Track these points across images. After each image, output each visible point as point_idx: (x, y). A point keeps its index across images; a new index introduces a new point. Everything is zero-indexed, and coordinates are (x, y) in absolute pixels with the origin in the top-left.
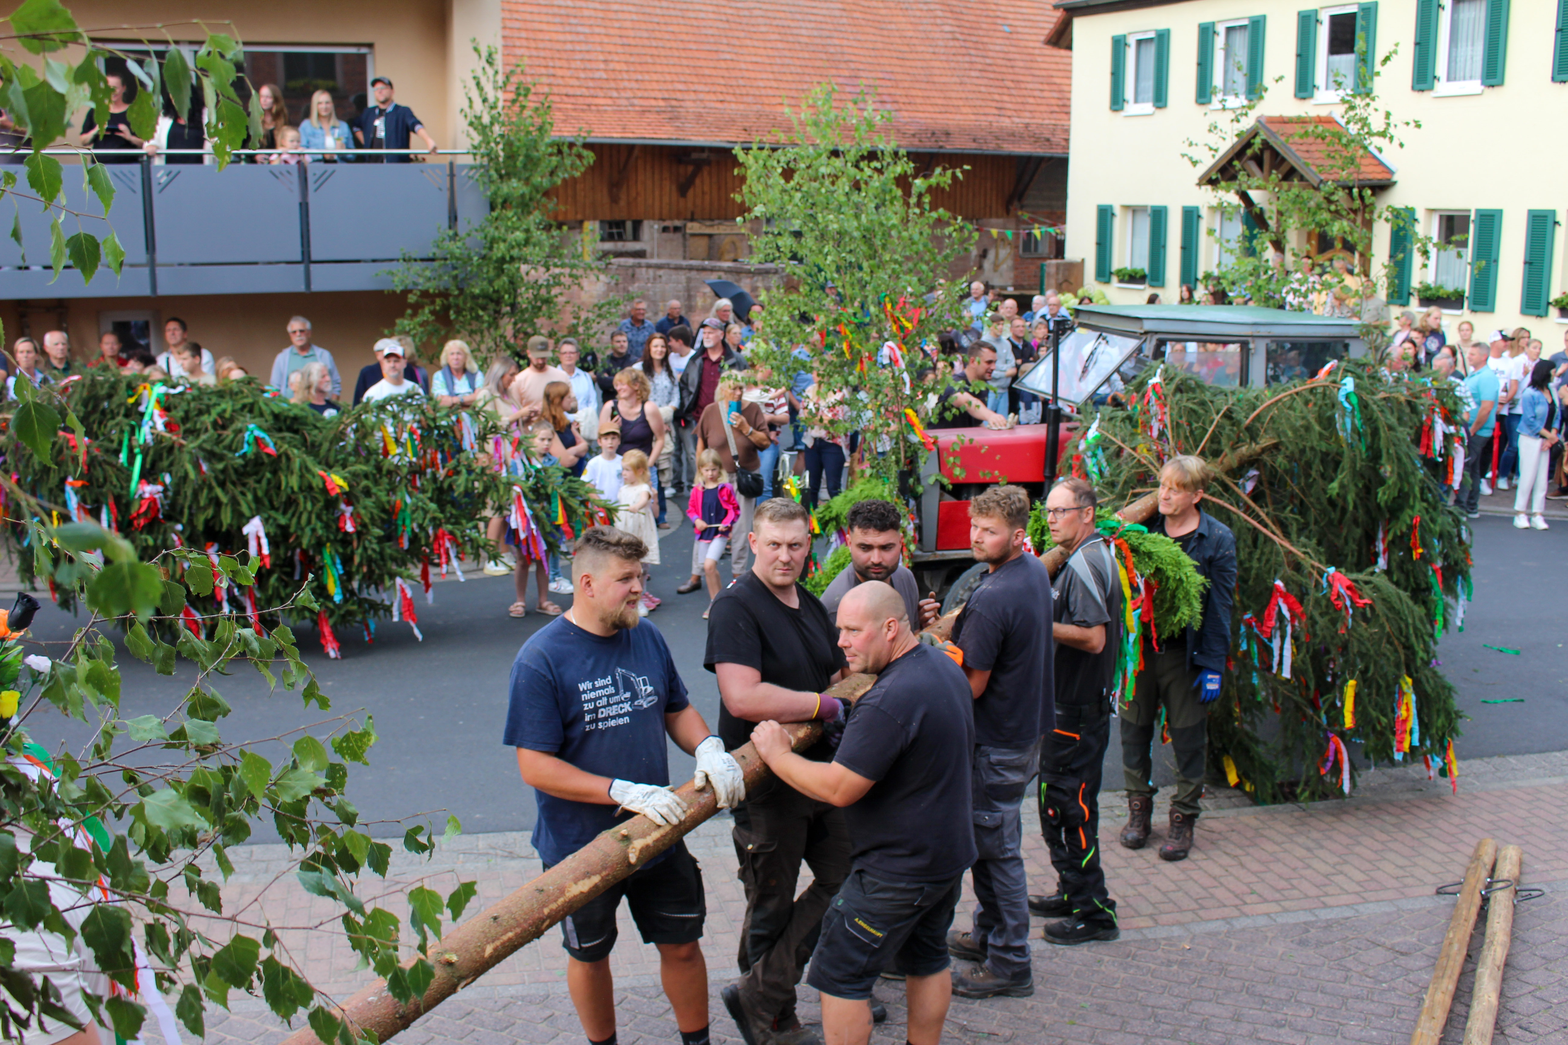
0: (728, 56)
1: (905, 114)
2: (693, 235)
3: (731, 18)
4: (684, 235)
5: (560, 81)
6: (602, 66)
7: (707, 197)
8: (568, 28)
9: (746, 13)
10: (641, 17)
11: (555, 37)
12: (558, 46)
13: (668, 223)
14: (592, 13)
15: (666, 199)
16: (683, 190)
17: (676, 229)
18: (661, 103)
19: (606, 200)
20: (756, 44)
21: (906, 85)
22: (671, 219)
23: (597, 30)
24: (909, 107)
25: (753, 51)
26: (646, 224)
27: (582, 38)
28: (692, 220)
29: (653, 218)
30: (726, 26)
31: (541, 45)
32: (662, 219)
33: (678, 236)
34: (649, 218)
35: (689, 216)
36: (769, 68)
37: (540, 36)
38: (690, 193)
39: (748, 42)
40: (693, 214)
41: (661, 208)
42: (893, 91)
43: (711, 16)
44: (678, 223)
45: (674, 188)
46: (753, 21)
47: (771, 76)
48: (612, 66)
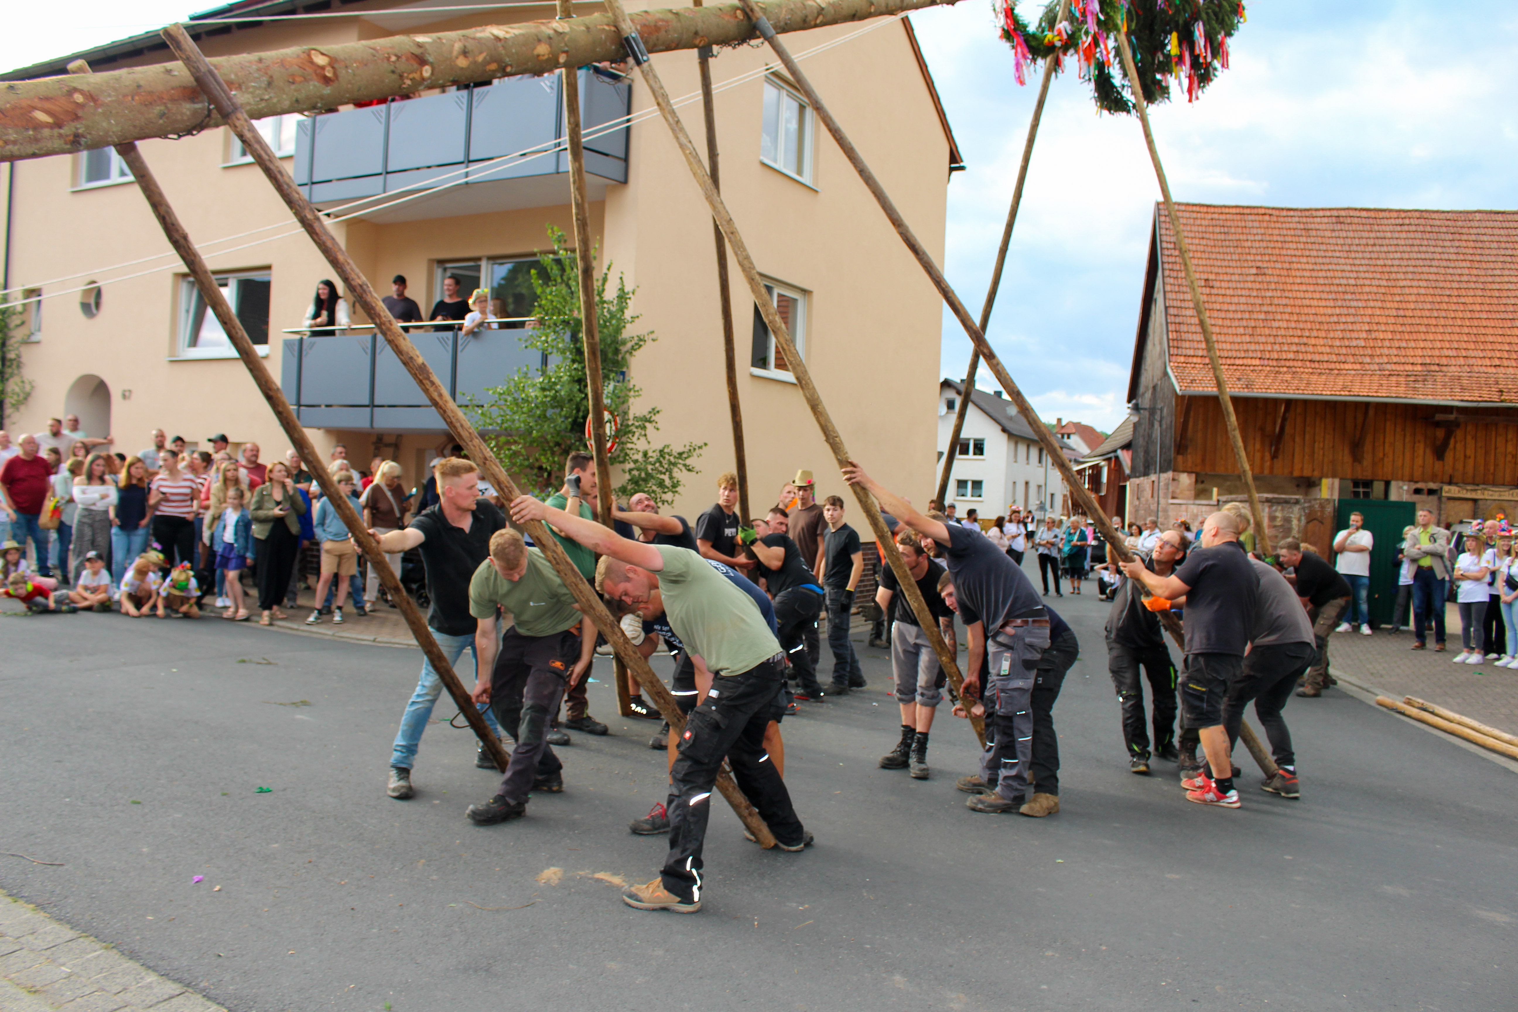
2: (1450, 499)
4: (1440, 498)
5: (1311, 349)
6: (1364, 335)
7: (1471, 462)
8: (1339, 303)
10: (1431, 291)
11: (1321, 311)
12: (1323, 319)
13: (1419, 485)
14: (1374, 289)
15: (1419, 461)
16: (1440, 453)
17: (1431, 492)
18: (1419, 368)
19: (1348, 458)
22: (1424, 481)
23: (1371, 304)
26: (1393, 484)
27: (1352, 311)
28: (1450, 483)
29: (1402, 480)
31: (1303, 318)
32: (1412, 480)
33: (1434, 498)
34: (1397, 479)
35: (1446, 478)
37: (1306, 310)
38: (1449, 455)
40: (1451, 477)
41: (1412, 469)
44: (1432, 486)
45: (1428, 451)
48: (1374, 335)
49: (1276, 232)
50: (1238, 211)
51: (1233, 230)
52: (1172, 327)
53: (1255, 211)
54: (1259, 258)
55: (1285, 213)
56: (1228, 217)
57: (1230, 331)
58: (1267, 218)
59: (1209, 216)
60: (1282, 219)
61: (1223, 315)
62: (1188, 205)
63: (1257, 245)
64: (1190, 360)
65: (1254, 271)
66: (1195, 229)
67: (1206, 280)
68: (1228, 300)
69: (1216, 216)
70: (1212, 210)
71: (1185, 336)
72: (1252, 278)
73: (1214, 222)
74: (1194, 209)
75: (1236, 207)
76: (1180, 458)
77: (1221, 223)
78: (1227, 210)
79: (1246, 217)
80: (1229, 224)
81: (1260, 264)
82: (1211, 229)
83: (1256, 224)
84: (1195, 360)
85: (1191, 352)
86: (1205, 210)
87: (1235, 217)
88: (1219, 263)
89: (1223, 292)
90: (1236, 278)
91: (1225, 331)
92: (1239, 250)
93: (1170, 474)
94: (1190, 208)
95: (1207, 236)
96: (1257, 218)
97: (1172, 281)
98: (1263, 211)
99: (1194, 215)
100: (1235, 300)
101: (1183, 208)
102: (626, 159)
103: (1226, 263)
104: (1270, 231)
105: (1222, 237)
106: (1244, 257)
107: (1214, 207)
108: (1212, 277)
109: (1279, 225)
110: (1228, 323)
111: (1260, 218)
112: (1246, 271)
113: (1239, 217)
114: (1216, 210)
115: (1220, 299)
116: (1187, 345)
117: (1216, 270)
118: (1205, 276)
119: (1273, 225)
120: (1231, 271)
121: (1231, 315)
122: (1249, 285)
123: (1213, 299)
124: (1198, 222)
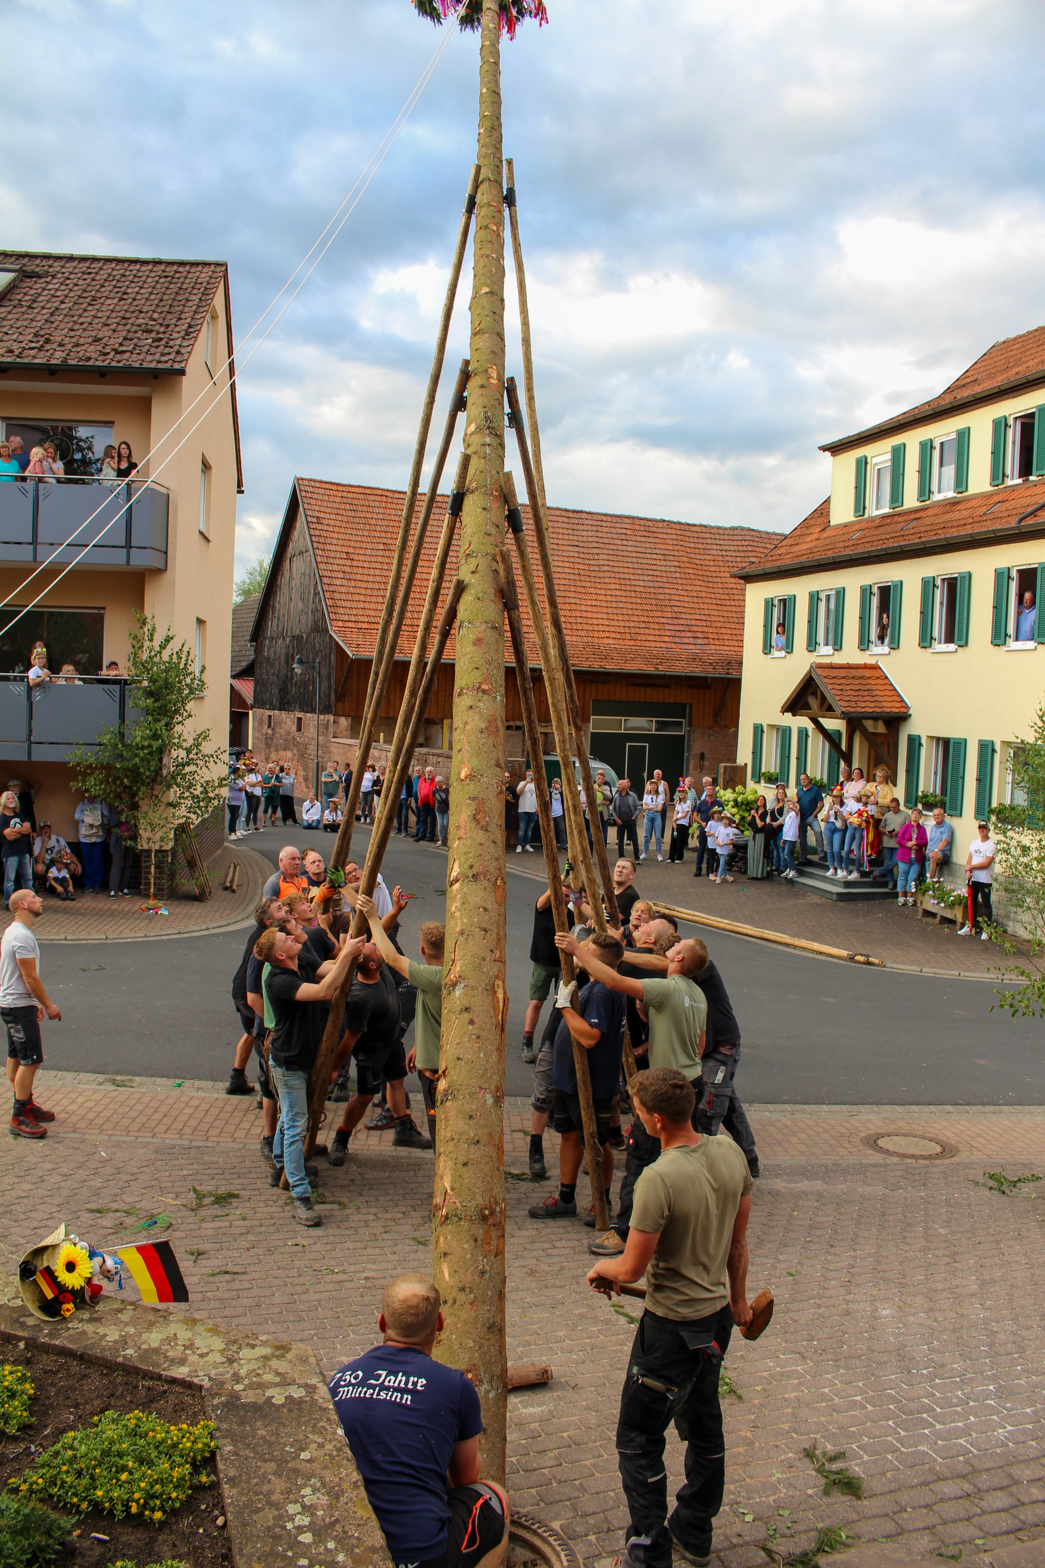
0: (573, 601)
1: (713, 647)
3: (582, 572)
4: (523, 733)
9: (596, 568)
13: (510, 724)
17: (518, 729)
20: (598, 591)
21: (719, 625)
22: (514, 720)
24: (717, 642)
25: (594, 597)
30: (577, 578)
33: (519, 733)
36: (605, 610)
39: (593, 591)
42: (706, 629)
43: (566, 570)
44: (518, 724)
46: (601, 575)
47: (605, 616)
49: (393, 512)
50: (361, 490)
51: (360, 508)
52: (328, 595)
53: (375, 492)
54: (383, 535)
55: (397, 495)
56: (355, 495)
57: (372, 599)
58: (384, 499)
59: (340, 494)
60: (395, 501)
61: (364, 585)
62: (321, 482)
63: (380, 523)
64: (347, 624)
65: (382, 547)
66: (331, 505)
67: (347, 553)
68: (366, 571)
69: (345, 494)
70: (341, 488)
71: (339, 603)
72: (381, 553)
73: (345, 500)
74: (327, 486)
75: (359, 487)
76: (340, 705)
77: (350, 501)
78: (352, 490)
79: (368, 497)
80: (356, 502)
81: (385, 541)
82: (343, 506)
83: (377, 504)
84: (350, 625)
85: (346, 618)
86: (335, 488)
87: (360, 496)
88: (354, 538)
89: (361, 564)
90: (368, 552)
91: (368, 599)
92: (368, 527)
93: (331, 718)
94: (324, 486)
95: (341, 512)
96: (377, 498)
97: (320, 552)
98: (380, 493)
99: (328, 492)
100: (372, 572)
101: (318, 485)
102: (166, 553)
103: (359, 539)
104: (388, 512)
105: (352, 514)
106: (372, 534)
107: (343, 485)
108: (351, 550)
109: (394, 506)
110: (369, 592)
111: (379, 498)
112: (376, 546)
113: (362, 497)
114: (344, 489)
115: (360, 571)
116: (342, 611)
117: (353, 544)
118: (345, 550)
119: (389, 506)
120: (364, 545)
121: (370, 586)
122: (380, 559)
123: (355, 570)
124: (332, 499)
